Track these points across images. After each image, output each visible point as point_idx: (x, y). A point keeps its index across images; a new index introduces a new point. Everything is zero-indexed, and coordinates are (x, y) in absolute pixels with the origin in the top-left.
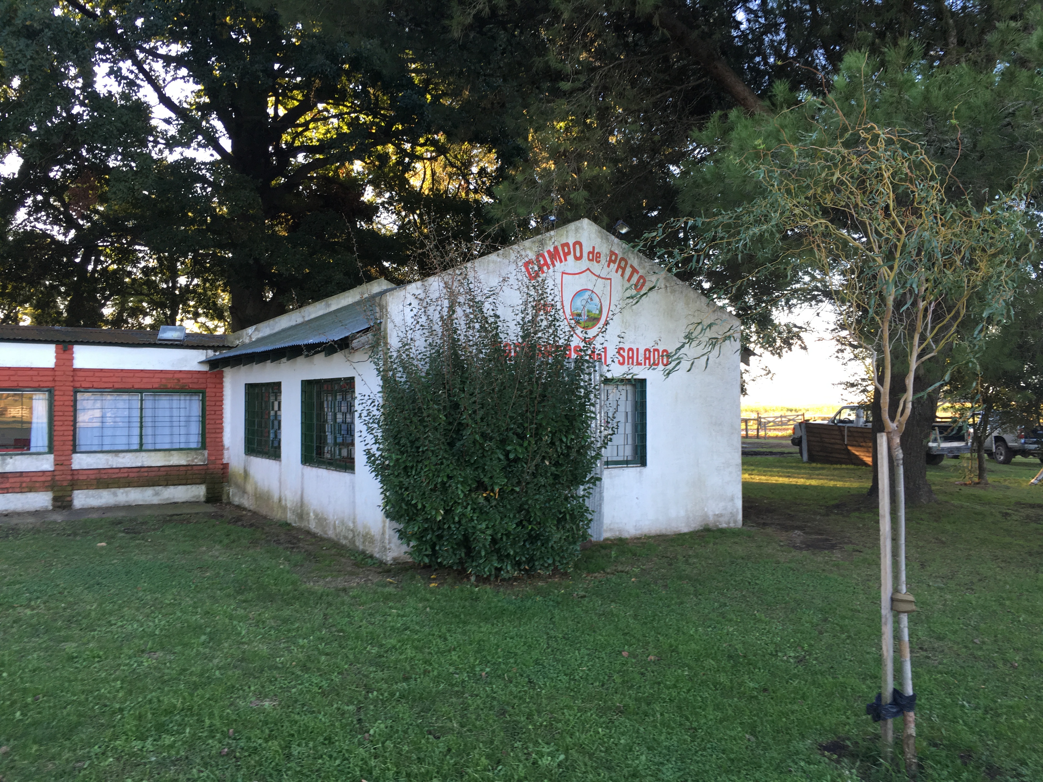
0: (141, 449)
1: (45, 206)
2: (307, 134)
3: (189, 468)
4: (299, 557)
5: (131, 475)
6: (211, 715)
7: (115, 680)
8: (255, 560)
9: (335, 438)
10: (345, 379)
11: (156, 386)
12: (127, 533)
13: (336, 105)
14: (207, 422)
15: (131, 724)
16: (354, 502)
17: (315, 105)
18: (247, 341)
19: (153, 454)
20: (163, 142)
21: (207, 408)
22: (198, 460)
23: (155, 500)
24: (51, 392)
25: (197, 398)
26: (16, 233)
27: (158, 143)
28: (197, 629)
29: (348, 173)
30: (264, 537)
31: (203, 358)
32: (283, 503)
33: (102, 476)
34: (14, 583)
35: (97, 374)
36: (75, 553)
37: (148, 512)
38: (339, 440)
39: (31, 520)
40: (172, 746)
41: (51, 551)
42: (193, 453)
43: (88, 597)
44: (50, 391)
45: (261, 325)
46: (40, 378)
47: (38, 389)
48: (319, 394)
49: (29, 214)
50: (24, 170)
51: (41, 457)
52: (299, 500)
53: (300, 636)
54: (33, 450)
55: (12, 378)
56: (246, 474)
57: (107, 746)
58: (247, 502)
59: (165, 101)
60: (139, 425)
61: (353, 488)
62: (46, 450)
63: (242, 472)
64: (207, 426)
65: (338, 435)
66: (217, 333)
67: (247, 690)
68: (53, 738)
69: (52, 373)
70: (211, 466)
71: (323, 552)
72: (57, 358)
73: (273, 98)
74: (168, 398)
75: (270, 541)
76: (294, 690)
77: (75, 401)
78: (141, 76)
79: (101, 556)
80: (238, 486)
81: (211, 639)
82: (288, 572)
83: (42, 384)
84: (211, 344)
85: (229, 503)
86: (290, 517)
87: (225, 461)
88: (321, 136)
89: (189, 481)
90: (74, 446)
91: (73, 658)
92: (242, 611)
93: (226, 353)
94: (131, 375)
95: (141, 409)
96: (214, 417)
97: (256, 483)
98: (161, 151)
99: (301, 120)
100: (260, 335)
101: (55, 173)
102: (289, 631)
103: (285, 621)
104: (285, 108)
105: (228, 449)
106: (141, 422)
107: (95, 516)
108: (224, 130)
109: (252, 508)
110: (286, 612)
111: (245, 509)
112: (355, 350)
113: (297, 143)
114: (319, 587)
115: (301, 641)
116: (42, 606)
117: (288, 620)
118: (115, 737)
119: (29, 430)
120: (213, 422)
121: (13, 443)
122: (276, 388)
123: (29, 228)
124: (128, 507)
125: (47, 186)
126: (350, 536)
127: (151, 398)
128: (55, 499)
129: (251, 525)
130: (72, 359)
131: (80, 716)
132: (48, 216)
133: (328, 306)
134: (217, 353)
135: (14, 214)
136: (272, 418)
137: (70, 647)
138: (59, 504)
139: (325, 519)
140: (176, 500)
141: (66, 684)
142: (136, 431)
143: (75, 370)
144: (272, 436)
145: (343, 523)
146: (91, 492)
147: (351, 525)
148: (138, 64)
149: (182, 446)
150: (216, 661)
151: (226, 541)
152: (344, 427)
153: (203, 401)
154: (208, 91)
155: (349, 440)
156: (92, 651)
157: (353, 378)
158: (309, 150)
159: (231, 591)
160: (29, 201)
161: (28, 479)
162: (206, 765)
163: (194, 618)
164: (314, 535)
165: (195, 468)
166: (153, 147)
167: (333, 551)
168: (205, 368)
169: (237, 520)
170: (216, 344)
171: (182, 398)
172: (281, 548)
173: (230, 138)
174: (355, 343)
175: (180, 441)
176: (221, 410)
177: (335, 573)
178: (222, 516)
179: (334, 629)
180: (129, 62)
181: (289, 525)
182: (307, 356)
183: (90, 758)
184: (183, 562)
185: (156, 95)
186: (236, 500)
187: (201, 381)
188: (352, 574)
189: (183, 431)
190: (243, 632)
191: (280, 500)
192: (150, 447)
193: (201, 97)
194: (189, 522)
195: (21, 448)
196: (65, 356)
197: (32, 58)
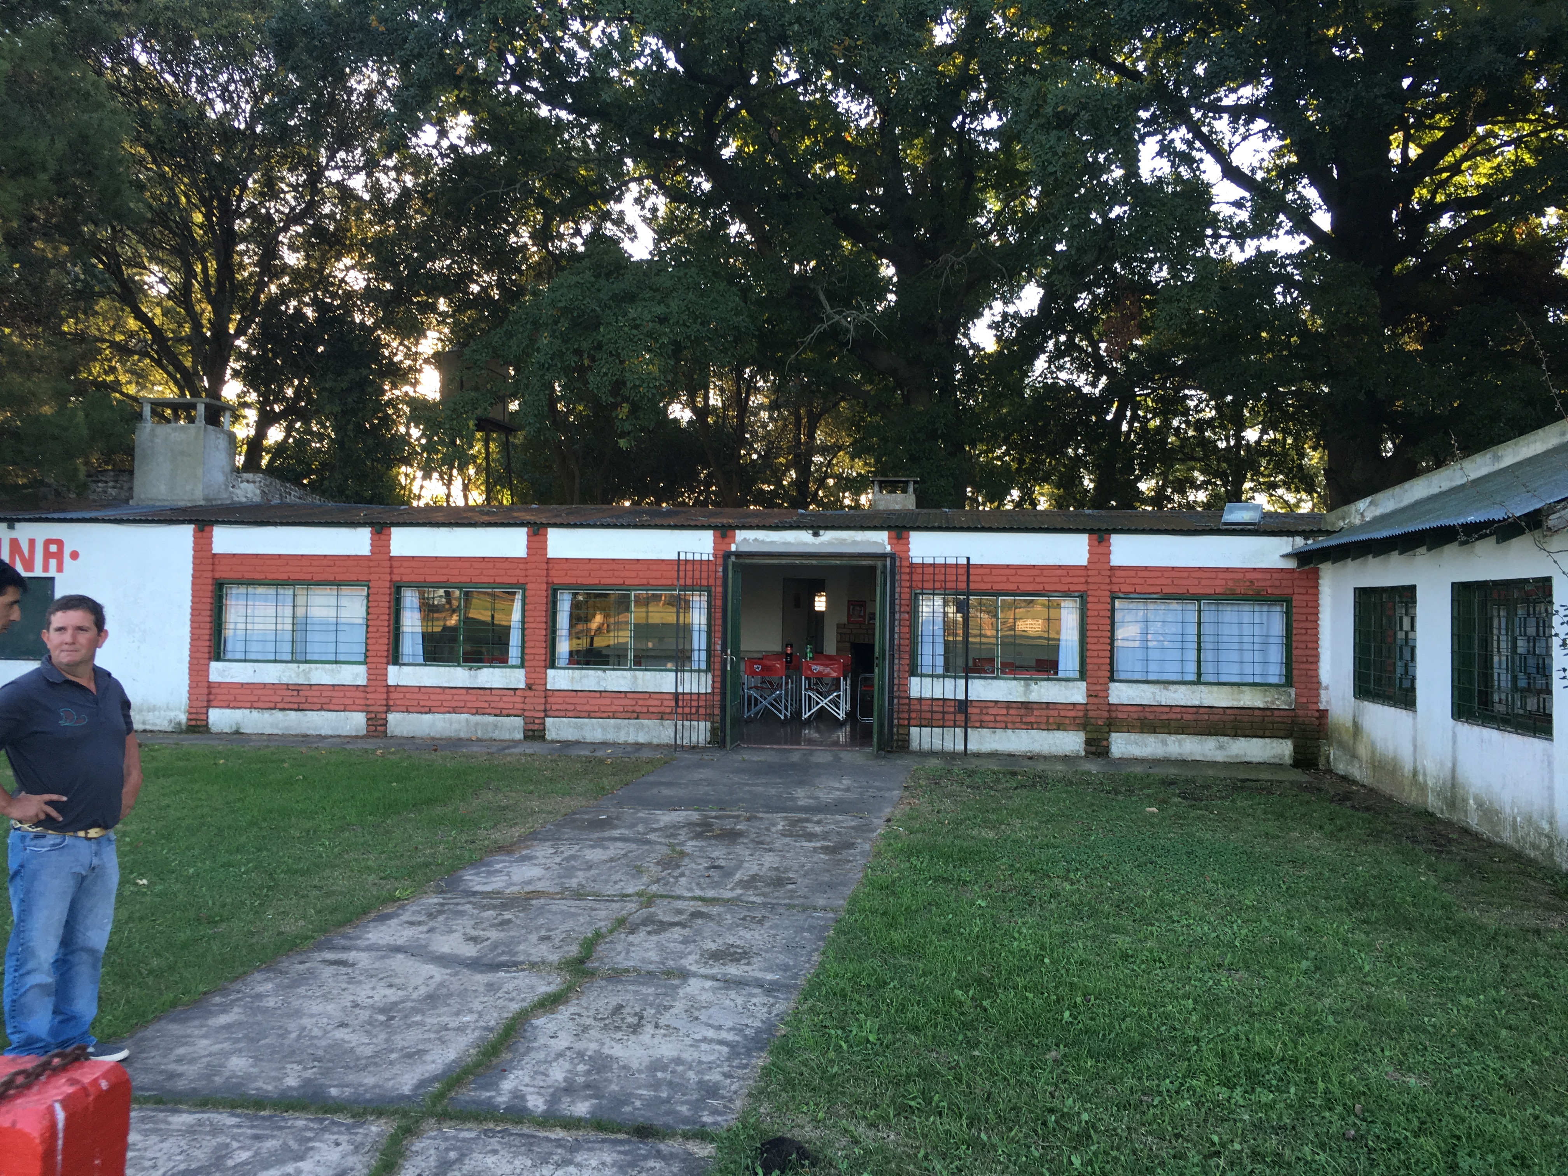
0: (1198, 682)
1: (1070, 348)
2: (1458, 179)
3: (1268, 713)
4: (1452, 868)
5: (1185, 717)
6: (1325, 1077)
7: (1187, 996)
8: (1379, 863)
9: (1515, 679)
10: (1536, 580)
11: (1219, 590)
12: (1184, 798)
13: (1509, 123)
14: (1294, 645)
15: (1211, 1063)
16: (1551, 788)
17: (1473, 130)
18: (1357, 521)
19: (1215, 688)
20: (1226, 233)
21: (1295, 625)
22: (1281, 701)
23: (1220, 757)
24: (1083, 597)
25: (1278, 609)
26: (1034, 389)
27: (1221, 237)
28: (1297, 951)
29: (1531, 233)
30: (1389, 828)
31: (1289, 550)
32: (1421, 779)
33: (1148, 715)
34: (1048, 846)
35: (1140, 574)
36: (1118, 818)
37: (1211, 772)
38: (1522, 683)
39: (1060, 767)
40: (1271, 1106)
41: (1089, 811)
42: (1273, 690)
43: (1141, 879)
44: (1081, 597)
45: (1380, 496)
46: (1070, 580)
47: (1067, 594)
48: (1483, 605)
49: (1050, 361)
50: (1044, 305)
51: (1071, 684)
52: (1449, 778)
53: (1462, 991)
54: (1061, 675)
55: (1038, 580)
56: (1357, 728)
57: (1182, 1085)
58: (1357, 772)
59: (1232, 173)
60: (1195, 646)
61: (1550, 763)
62: (1077, 675)
63: (1349, 724)
64: (1295, 652)
65: (1521, 675)
66: (1301, 511)
67: (1380, 1054)
68: (1111, 1055)
69: (1084, 573)
70: (1300, 713)
71: (1495, 866)
72: (1090, 552)
73: (1400, 134)
74: (1236, 608)
75: (1401, 835)
76: (1456, 1071)
77: (1113, 610)
78: (1197, 144)
79: (1152, 825)
80: (1342, 745)
81: (1318, 968)
82: (1435, 888)
83: (1072, 588)
84: (1301, 528)
85: (1330, 771)
86: (1433, 803)
87: (1322, 707)
88: (1484, 181)
89: (1267, 733)
90: (1112, 671)
91: (1127, 956)
92: (1363, 936)
93: (1323, 542)
94: (1185, 575)
95: (1199, 624)
96: (1304, 638)
97: (1373, 744)
98: (1223, 248)
99: (1449, 159)
100: (1378, 511)
101: (1083, 301)
102: (1442, 979)
103: (1434, 963)
104: (1419, 145)
105: (1327, 688)
106: (1199, 643)
107: (1138, 770)
108: (1320, 201)
109: (1366, 782)
110: (1436, 950)
111: (1355, 782)
112: (1553, 532)
113: (1440, 198)
114: (1491, 920)
115: (1464, 1000)
116: (1083, 881)
117: (1440, 962)
118: (1191, 1074)
119: (1056, 648)
120: (1303, 645)
121: (1034, 664)
122: (1407, 594)
123: (1050, 381)
124: (1182, 763)
125: (1071, 321)
126: (1545, 844)
127: (1213, 607)
128: (1088, 742)
129: (1367, 809)
130: (1109, 553)
131: (1142, 1035)
132: (1072, 361)
133: (1497, 458)
134: (1310, 542)
135: (1031, 363)
136: (1399, 642)
137: (1123, 942)
138: (1093, 749)
139: (1497, 813)
140: (1248, 759)
141: (1123, 989)
142: (1192, 655)
143: (1113, 568)
144: (1399, 670)
145: (1529, 820)
146: (1133, 737)
147: (1546, 827)
148: (1194, 128)
149: (1258, 680)
150: (1327, 1002)
151: (1329, 828)
152: (1531, 661)
153: (1288, 614)
154: (1297, 147)
155: (1540, 682)
156: (1151, 951)
157: (1548, 580)
158: (1459, 205)
159: (1342, 902)
160: (1051, 345)
161: (1055, 713)
162: (1323, 1146)
163: (1289, 933)
164: (1476, 836)
165: (1276, 713)
166: (1212, 244)
167: (1513, 866)
168: (1291, 564)
169: (1345, 797)
170: (1308, 528)
171: (1257, 608)
172: (1419, 849)
173: (1328, 210)
174: (1553, 520)
175: (1252, 672)
176: (1316, 628)
177: (1517, 903)
178: (1319, 790)
179: (1521, 991)
180: (1183, 130)
181: (1432, 815)
182: (1463, 543)
183: (1160, 1094)
184: (1267, 849)
185: (1218, 168)
186: (1341, 768)
187: (1284, 583)
188: (1548, 907)
189: (1258, 657)
190: (1367, 968)
191: (1415, 773)
192: (1211, 678)
193: (1284, 156)
194: (1270, 793)
195: (1047, 671)
196: (1100, 550)
197: (1064, 154)
